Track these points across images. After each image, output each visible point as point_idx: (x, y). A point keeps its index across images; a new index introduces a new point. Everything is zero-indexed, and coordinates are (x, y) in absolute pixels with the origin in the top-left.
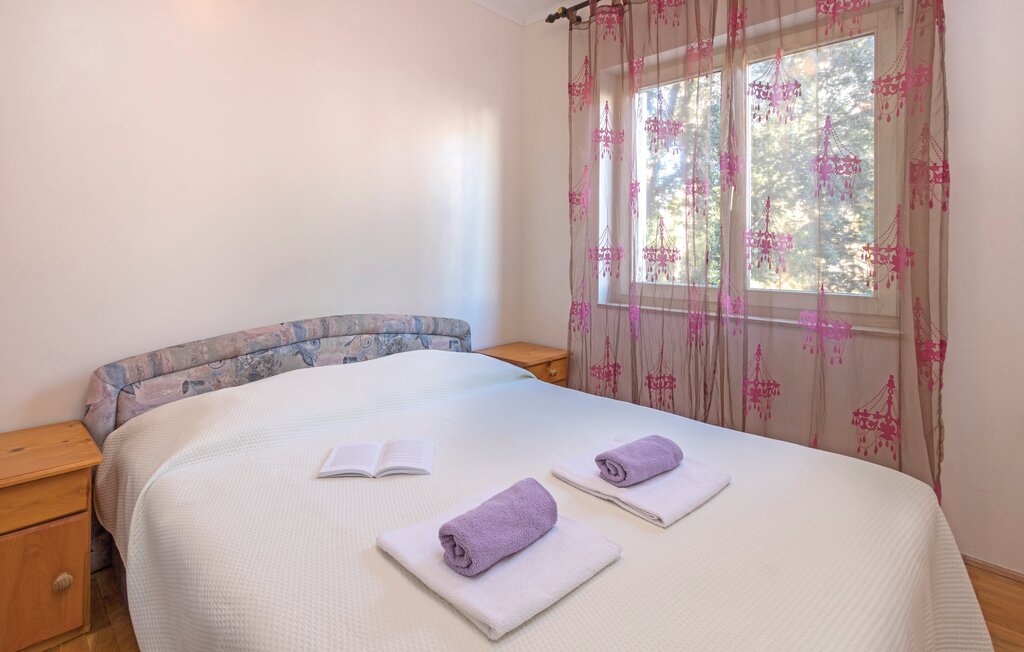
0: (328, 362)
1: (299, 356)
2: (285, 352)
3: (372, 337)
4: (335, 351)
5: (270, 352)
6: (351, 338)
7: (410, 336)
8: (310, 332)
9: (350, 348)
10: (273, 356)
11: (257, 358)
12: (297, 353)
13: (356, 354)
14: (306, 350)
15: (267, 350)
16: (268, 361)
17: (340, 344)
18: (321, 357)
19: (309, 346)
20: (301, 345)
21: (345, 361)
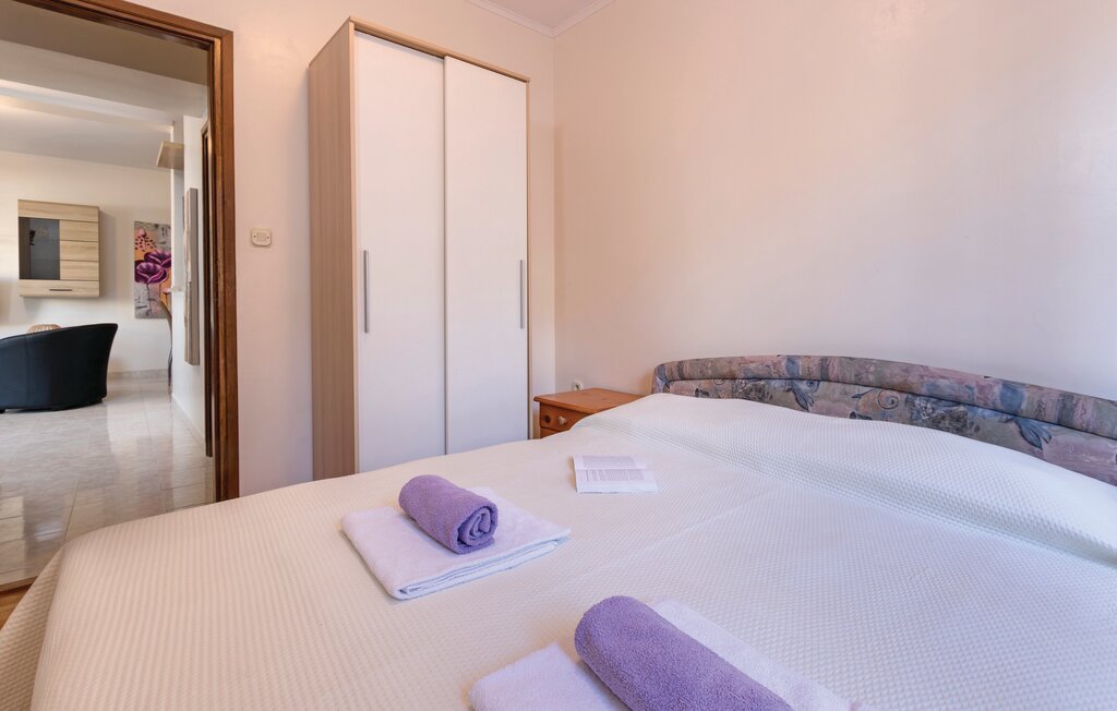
0: (829, 412)
1: (791, 393)
2: (776, 385)
3: (901, 397)
4: (838, 401)
5: (763, 382)
6: (867, 389)
7: (987, 413)
8: (803, 370)
9: (861, 402)
10: (764, 386)
11: (749, 385)
12: (789, 390)
13: (870, 411)
14: (799, 389)
15: (761, 379)
16: (760, 390)
17: (846, 393)
18: (818, 403)
19: (803, 386)
20: (795, 382)
21: (853, 416)
